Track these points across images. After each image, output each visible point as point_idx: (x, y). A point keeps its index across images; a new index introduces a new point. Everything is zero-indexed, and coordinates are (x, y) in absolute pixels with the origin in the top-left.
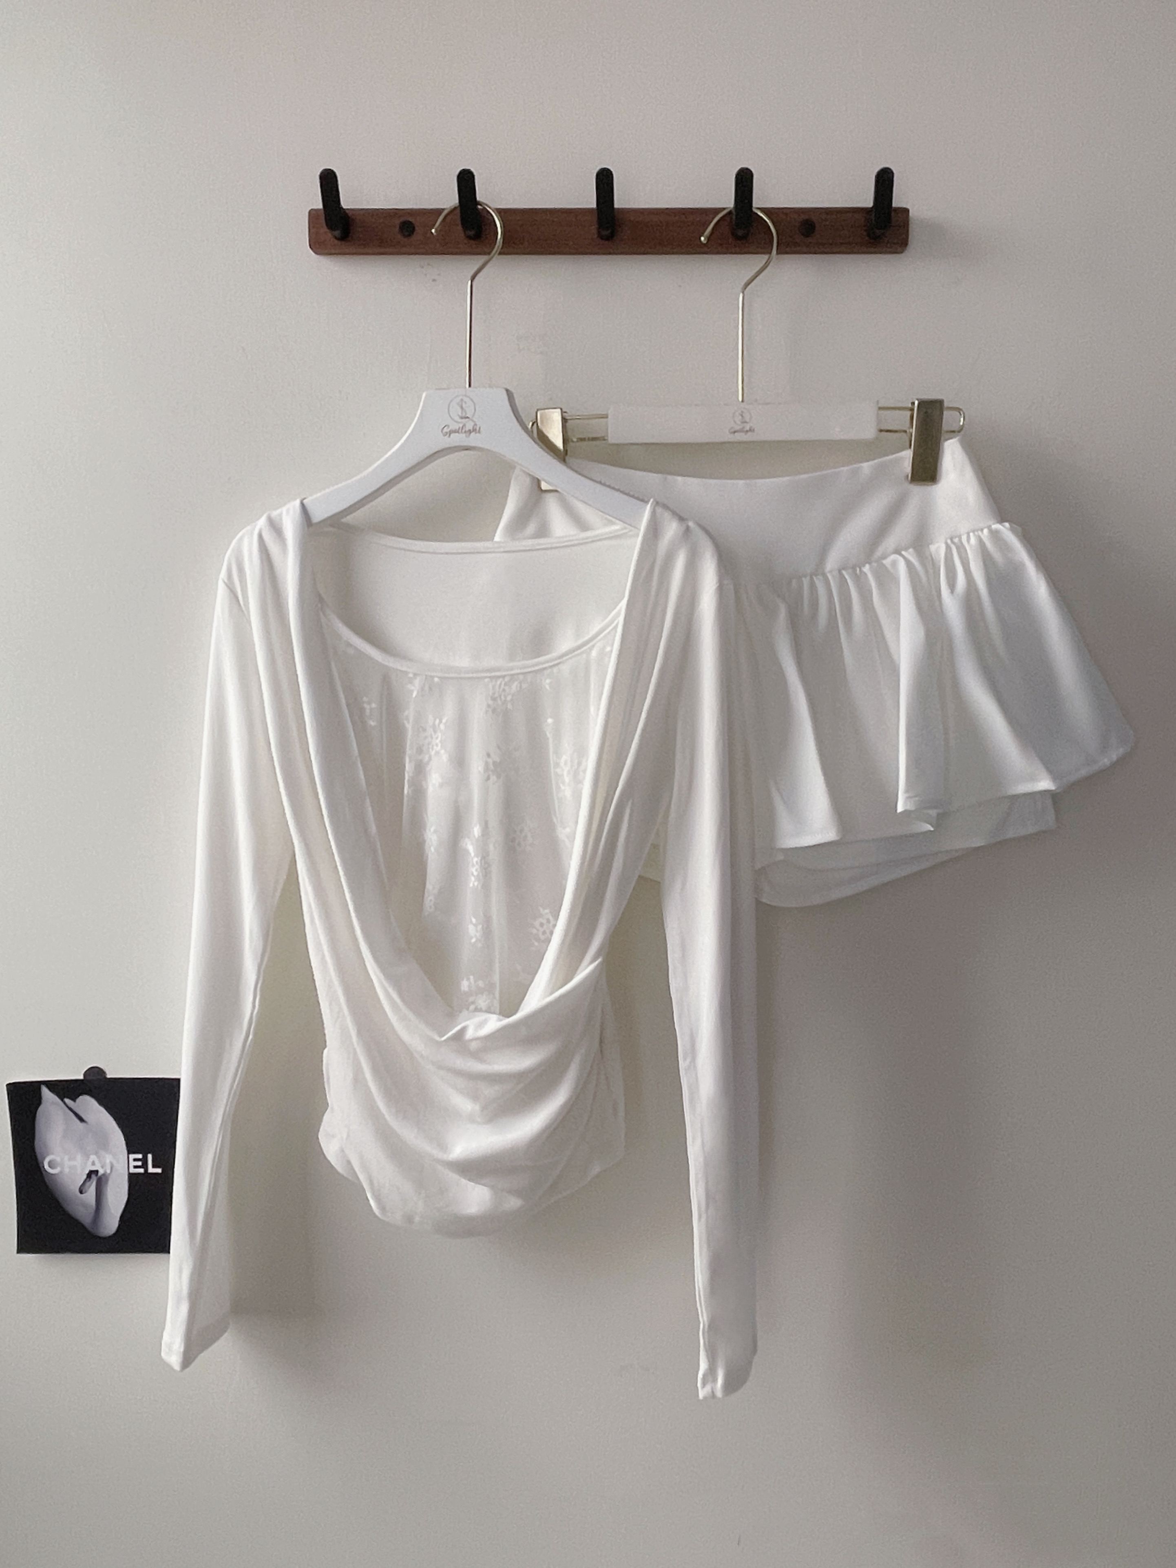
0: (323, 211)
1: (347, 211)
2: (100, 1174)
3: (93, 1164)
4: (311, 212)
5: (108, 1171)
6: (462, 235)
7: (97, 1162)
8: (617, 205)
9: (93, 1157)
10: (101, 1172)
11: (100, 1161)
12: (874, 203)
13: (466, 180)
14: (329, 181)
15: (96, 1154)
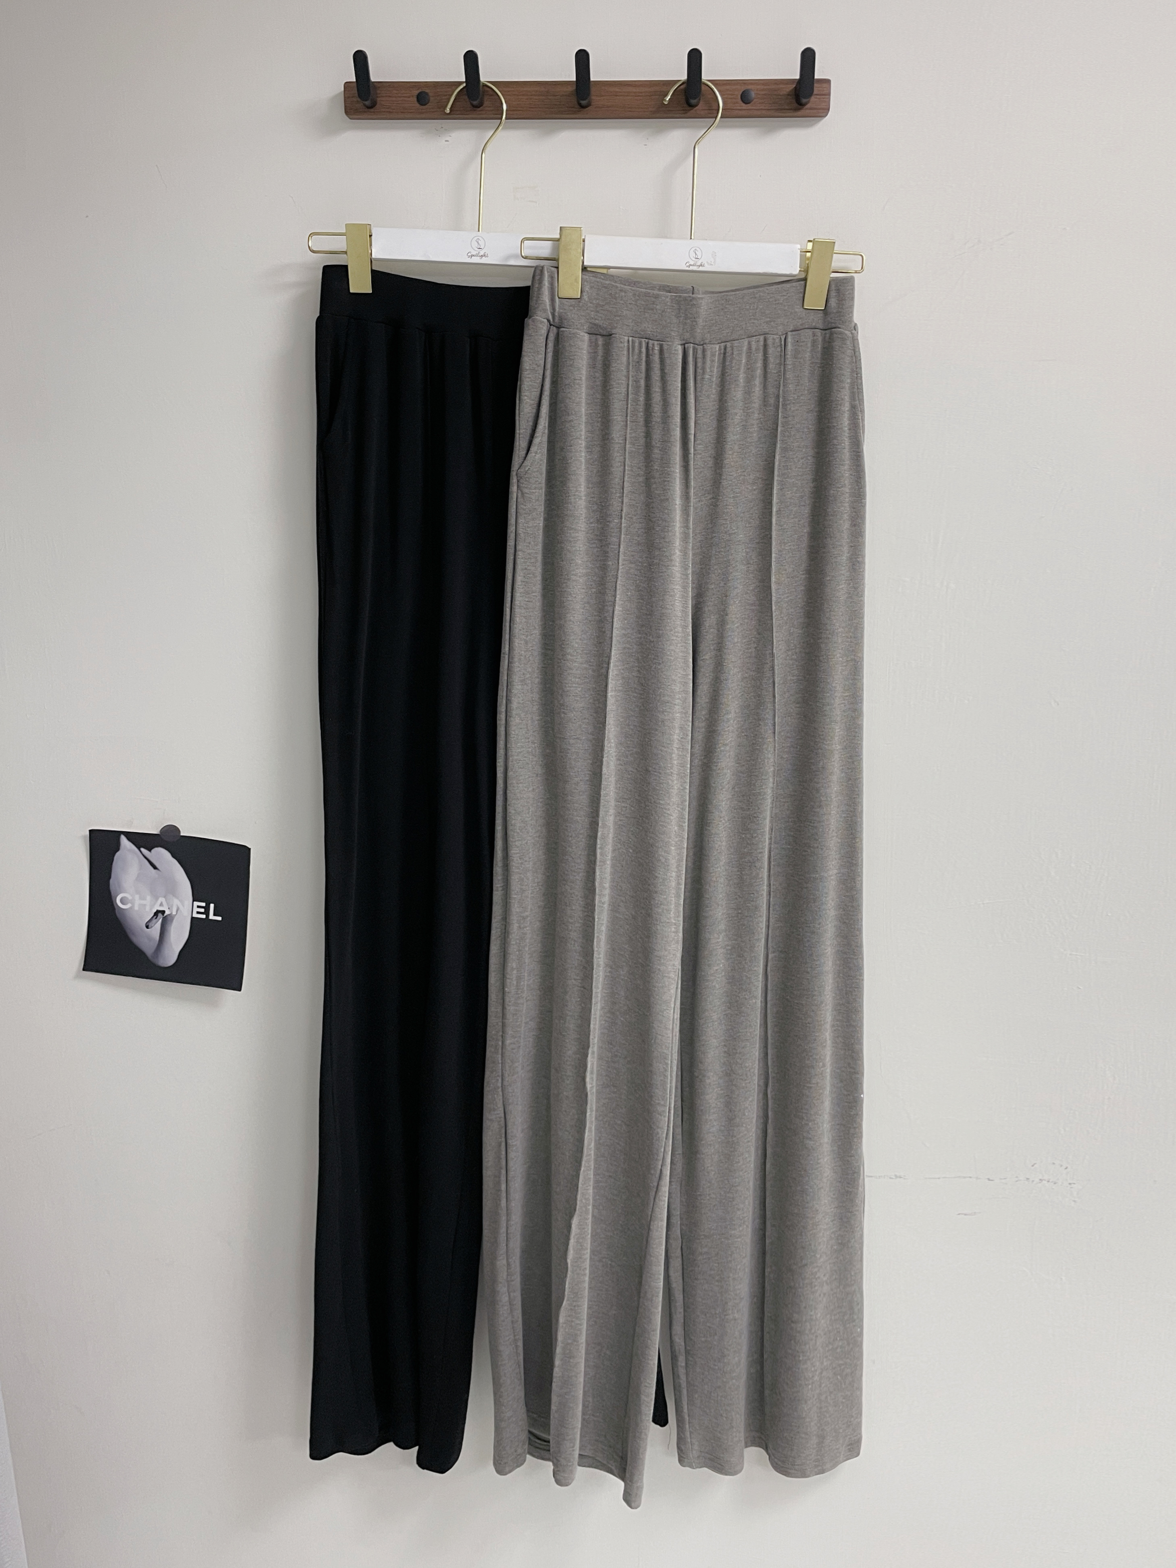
0: (355, 85)
1: (375, 84)
2: (165, 915)
3: (161, 905)
4: (347, 85)
5: (174, 913)
6: (469, 103)
7: (164, 903)
8: (593, 78)
9: (162, 900)
10: (167, 913)
11: (168, 904)
12: (801, 75)
13: (471, 59)
14: (360, 60)
15: (165, 897)
